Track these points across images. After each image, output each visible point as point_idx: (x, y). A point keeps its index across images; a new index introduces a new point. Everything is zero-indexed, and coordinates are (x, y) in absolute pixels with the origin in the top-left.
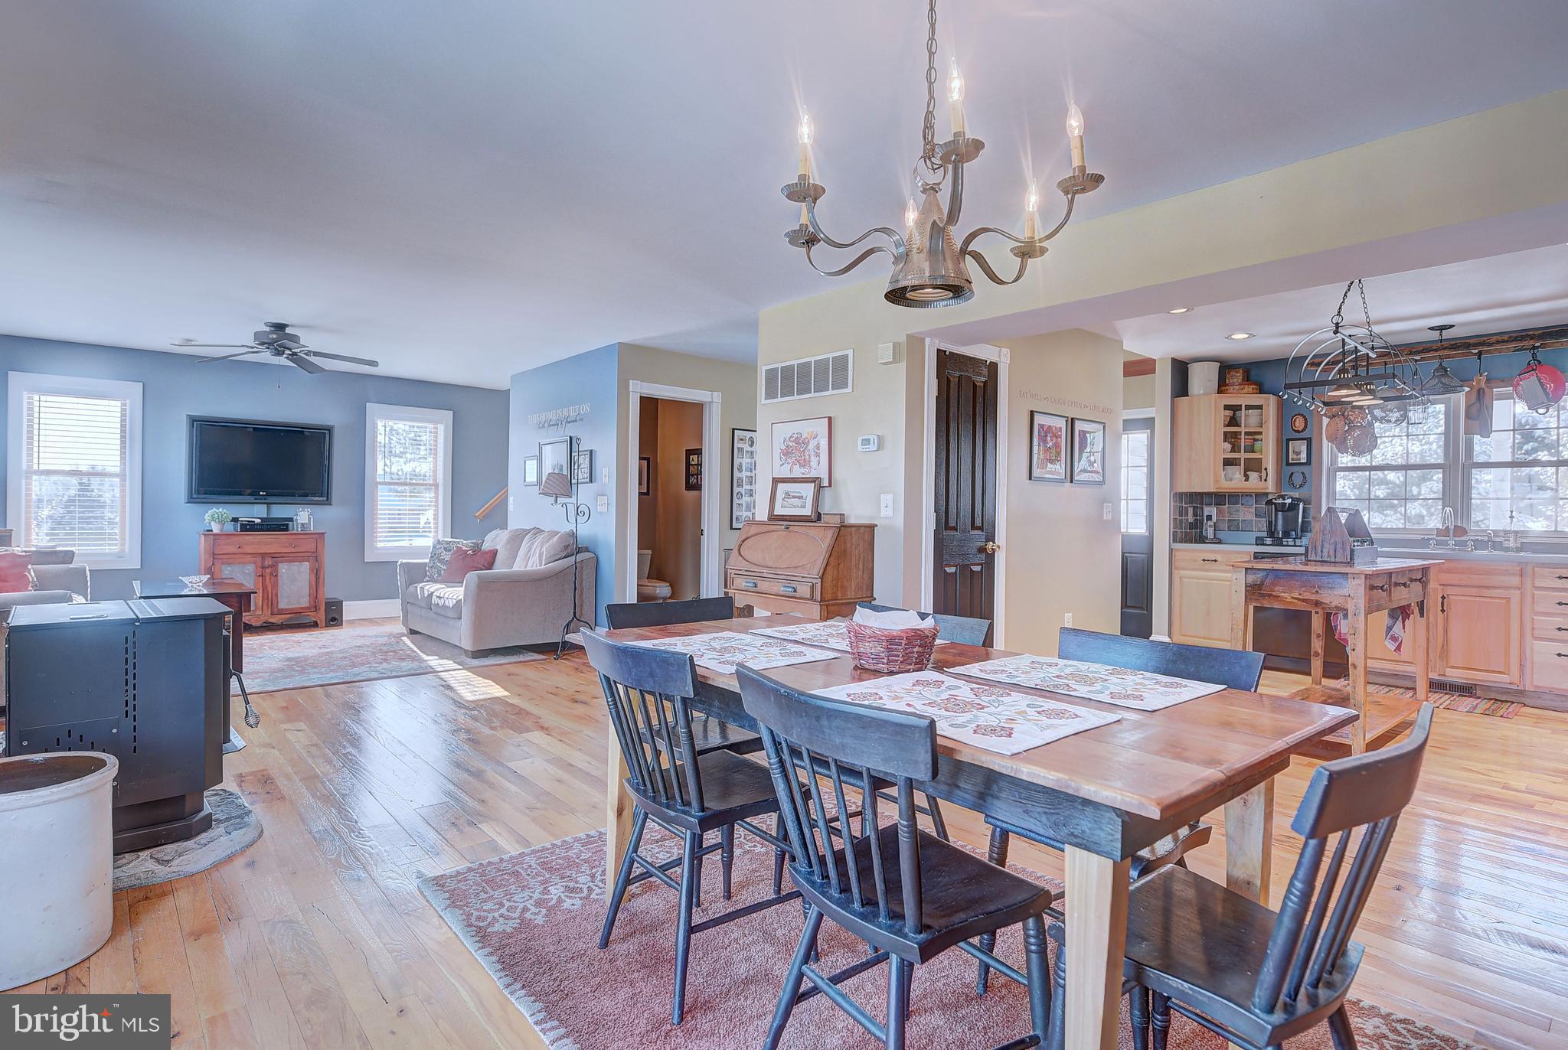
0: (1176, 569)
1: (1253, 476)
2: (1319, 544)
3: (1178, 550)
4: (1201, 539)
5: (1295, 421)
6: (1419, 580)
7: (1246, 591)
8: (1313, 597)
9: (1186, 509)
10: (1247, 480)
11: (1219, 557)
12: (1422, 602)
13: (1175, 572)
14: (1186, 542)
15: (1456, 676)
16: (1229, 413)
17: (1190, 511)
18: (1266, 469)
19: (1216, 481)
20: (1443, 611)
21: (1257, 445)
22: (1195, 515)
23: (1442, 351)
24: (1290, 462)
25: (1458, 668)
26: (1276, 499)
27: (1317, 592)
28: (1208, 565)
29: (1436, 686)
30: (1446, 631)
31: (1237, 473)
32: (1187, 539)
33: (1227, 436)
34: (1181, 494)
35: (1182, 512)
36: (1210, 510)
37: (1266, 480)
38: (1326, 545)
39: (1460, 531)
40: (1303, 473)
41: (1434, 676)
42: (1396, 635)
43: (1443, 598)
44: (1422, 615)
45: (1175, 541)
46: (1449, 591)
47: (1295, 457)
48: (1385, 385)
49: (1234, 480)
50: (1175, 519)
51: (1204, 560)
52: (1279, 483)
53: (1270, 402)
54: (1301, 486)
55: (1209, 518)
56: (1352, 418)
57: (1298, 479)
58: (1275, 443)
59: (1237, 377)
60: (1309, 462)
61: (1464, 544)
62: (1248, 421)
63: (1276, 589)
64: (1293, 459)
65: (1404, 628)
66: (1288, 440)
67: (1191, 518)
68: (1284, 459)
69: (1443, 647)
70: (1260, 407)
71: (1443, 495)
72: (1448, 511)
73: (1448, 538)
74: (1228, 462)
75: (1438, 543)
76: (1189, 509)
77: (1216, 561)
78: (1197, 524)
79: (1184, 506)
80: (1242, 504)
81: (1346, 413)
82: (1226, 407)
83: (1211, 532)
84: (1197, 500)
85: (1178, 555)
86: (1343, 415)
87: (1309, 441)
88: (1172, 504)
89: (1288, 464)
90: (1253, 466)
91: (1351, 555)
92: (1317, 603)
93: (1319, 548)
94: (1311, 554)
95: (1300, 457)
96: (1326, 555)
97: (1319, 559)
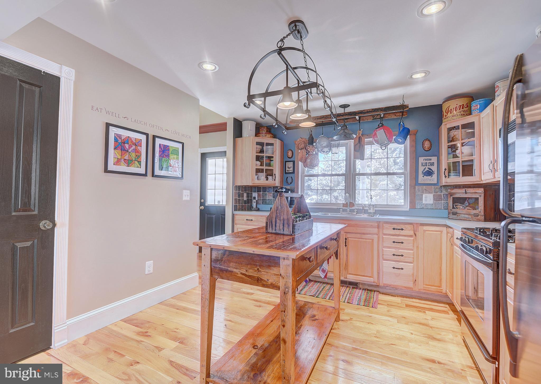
0: (236, 224)
1: (270, 178)
2: (274, 221)
3: (236, 215)
4: (250, 209)
5: (288, 153)
6: (335, 239)
8: (255, 274)
9: (243, 194)
10: (267, 179)
11: (253, 218)
12: (337, 251)
13: (235, 226)
14: (242, 210)
15: (351, 278)
16: (259, 147)
17: (245, 195)
18: (275, 175)
19: (253, 180)
20: (346, 246)
21: (272, 162)
22: (248, 197)
23: (345, 116)
24: (287, 172)
25: (352, 274)
26: (279, 189)
27: (258, 269)
28: (249, 222)
29: (344, 283)
30: (347, 256)
31: (262, 176)
32: (243, 209)
33: (258, 158)
34: (239, 187)
35: (240, 195)
36: (255, 195)
37: (275, 180)
38: (278, 221)
39: (352, 204)
40: (291, 177)
41: (342, 278)
42: (325, 269)
43: (346, 239)
44: (337, 258)
45: (236, 210)
46: (349, 235)
47: (288, 169)
48: (323, 135)
49: (262, 181)
50: (235, 199)
51: (247, 220)
52: (282, 181)
53: (277, 143)
54: (291, 183)
55: (255, 198)
56: (309, 150)
57: (289, 180)
58: (280, 163)
59: (264, 131)
60: (293, 172)
61: (353, 211)
62: (268, 151)
63: (231, 265)
64: (287, 171)
65: (328, 264)
66: (286, 162)
67: (245, 198)
68: (284, 171)
69: (346, 264)
70: (272, 144)
71: (345, 188)
72: (347, 195)
73: (347, 208)
74: (258, 171)
75: (344, 210)
76: (244, 194)
77: (252, 220)
78: (249, 201)
79: (241, 192)
80: (268, 192)
81: (307, 148)
82: (258, 143)
83: (254, 205)
84: (249, 189)
85: (237, 217)
86: (306, 149)
87: (294, 162)
88: (234, 191)
89: (286, 173)
90: (270, 173)
91: (293, 229)
92: (258, 279)
93: (274, 223)
94: (269, 228)
95: (290, 169)
96: (278, 228)
97: (274, 231)
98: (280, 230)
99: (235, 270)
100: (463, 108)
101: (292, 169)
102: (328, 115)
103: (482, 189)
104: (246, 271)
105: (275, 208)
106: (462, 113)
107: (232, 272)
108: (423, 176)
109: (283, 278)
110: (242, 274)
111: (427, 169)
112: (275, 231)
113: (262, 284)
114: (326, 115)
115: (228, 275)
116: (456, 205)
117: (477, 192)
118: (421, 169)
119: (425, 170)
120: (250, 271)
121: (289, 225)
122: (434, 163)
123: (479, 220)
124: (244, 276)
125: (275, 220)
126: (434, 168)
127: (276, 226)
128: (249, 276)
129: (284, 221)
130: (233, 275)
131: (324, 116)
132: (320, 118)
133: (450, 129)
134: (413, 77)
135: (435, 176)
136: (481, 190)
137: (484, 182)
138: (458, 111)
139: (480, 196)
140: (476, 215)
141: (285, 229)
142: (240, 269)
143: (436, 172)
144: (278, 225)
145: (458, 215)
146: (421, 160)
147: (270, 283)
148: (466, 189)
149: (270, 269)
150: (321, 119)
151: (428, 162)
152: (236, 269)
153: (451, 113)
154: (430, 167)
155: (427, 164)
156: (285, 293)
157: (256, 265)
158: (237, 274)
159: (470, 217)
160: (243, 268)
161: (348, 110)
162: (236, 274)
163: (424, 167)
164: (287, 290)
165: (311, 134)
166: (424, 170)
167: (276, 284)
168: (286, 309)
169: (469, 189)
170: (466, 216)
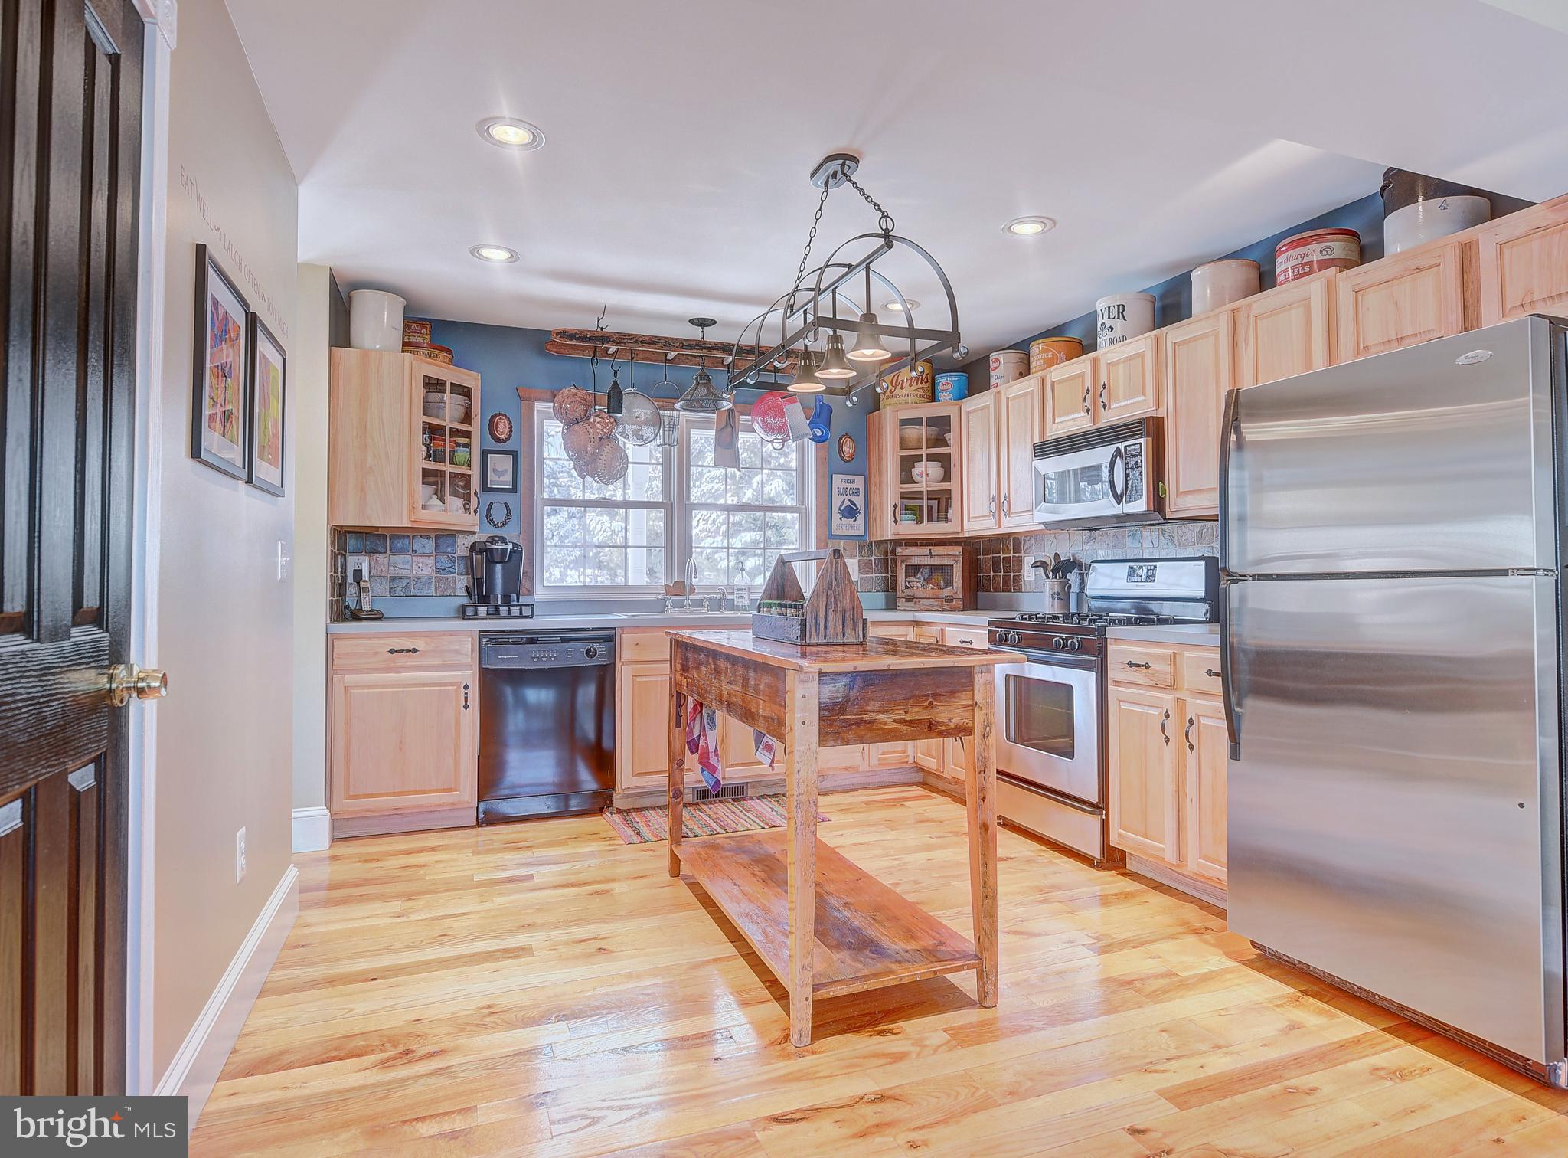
0: (337, 672)
1: (456, 503)
3: (339, 636)
5: (497, 423)
7: (820, 719)
8: (923, 715)
11: (420, 645)
13: (336, 679)
15: (734, 775)
18: (476, 494)
19: (412, 508)
21: (460, 452)
23: (701, 350)
24: (489, 486)
25: (738, 765)
27: (930, 704)
28: (401, 659)
37: (475, 511)
38: (831, 615)
40: (506, 505)
47: (496, 478)
49: (435, 511)
51: (392, 651)
54: (504, 523)
55: (359, 575)
56: (599, 426)
57: (499, 513)
59: (421, 336)
60: (514, 489)
61: (699, 604)
63: (870, 707)
64: (493, 482)
66: (486, 452)
73: (684, 598)
74: (427, 477)
75: (675, 604)
77: (414, 651)
80: (415, 552)
81: (592, 419)
85: (340, 647)
86: (589, 421)
87: (515, 456)
88: (329, 549)
89: (486, 490)
91: (863, 630)
92: (931, 724)
93: (822, 622)
94: (811, 633)
95: (502, 479)
96: (830, 631)
97: (822, 640)
98: (836, 635)
99: (880, 717)
100: (921, 383)
101: (509, 477)
102: (671, 338)
103: (960, 549)
104: (906, 712)
105: (823, 586)
106: (921, 392)
107: (872, 722)
108: (841, 519)
109: (981, 708)
110: (896, 721)
111: (847, 503)
112: (825, 639)
113: (938, 732)
114: (665, 338)
115: (863, 733)
116: (909, 582)
117: (950, 553)
118: (837, 500)
119: (845, 505)
120: (914, 710)
121: (855, 626)
122: (859, 489)
123: (954, 609)
124: (899, 726)
125: (824, 613)
126: (860, 501)
127: (826, 627)
128: (911, 723)
129: (844, 616)
130: (874, 729)
131: (660, 338)
132: (649, 343)
133: (904, 422)
134: (890, 307)
135: (861, 518)
136: (957, 551)
137: (966, 535)
138: (915, 387)
139: (957, 561)
140: (949, 599)
141: (848, 631)
142: (892, 711)
143: (862, 511)
144: (830, 624)
145: (916, 602)
146: (837, 480)
147: (953, 727)
148: (931, 547)
149: (955, 698)
150: (652, 344)
151: (849, 486)
152: (883, 713)
153: (902, 389)
154: (852, 498)
155: (848, 492)
156: (984, 735)
157: (926, 695)
158: (885, 724)
159: (940, 603)
160: (899, 707)
161: (712, 335)
162: (882, 726)
163: (843, 497)
164: (988, 728)
165: (615, 382)
166: (841, 505)
167: (965, 724)
168: (988, 765)
169: (937, 548)
170: (931, 602)
